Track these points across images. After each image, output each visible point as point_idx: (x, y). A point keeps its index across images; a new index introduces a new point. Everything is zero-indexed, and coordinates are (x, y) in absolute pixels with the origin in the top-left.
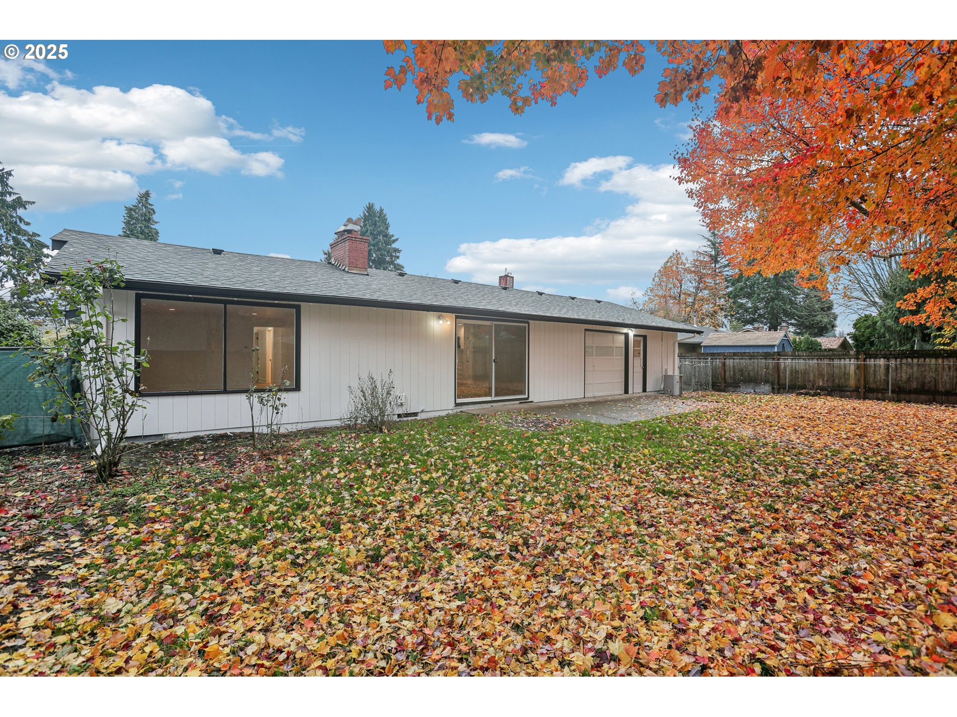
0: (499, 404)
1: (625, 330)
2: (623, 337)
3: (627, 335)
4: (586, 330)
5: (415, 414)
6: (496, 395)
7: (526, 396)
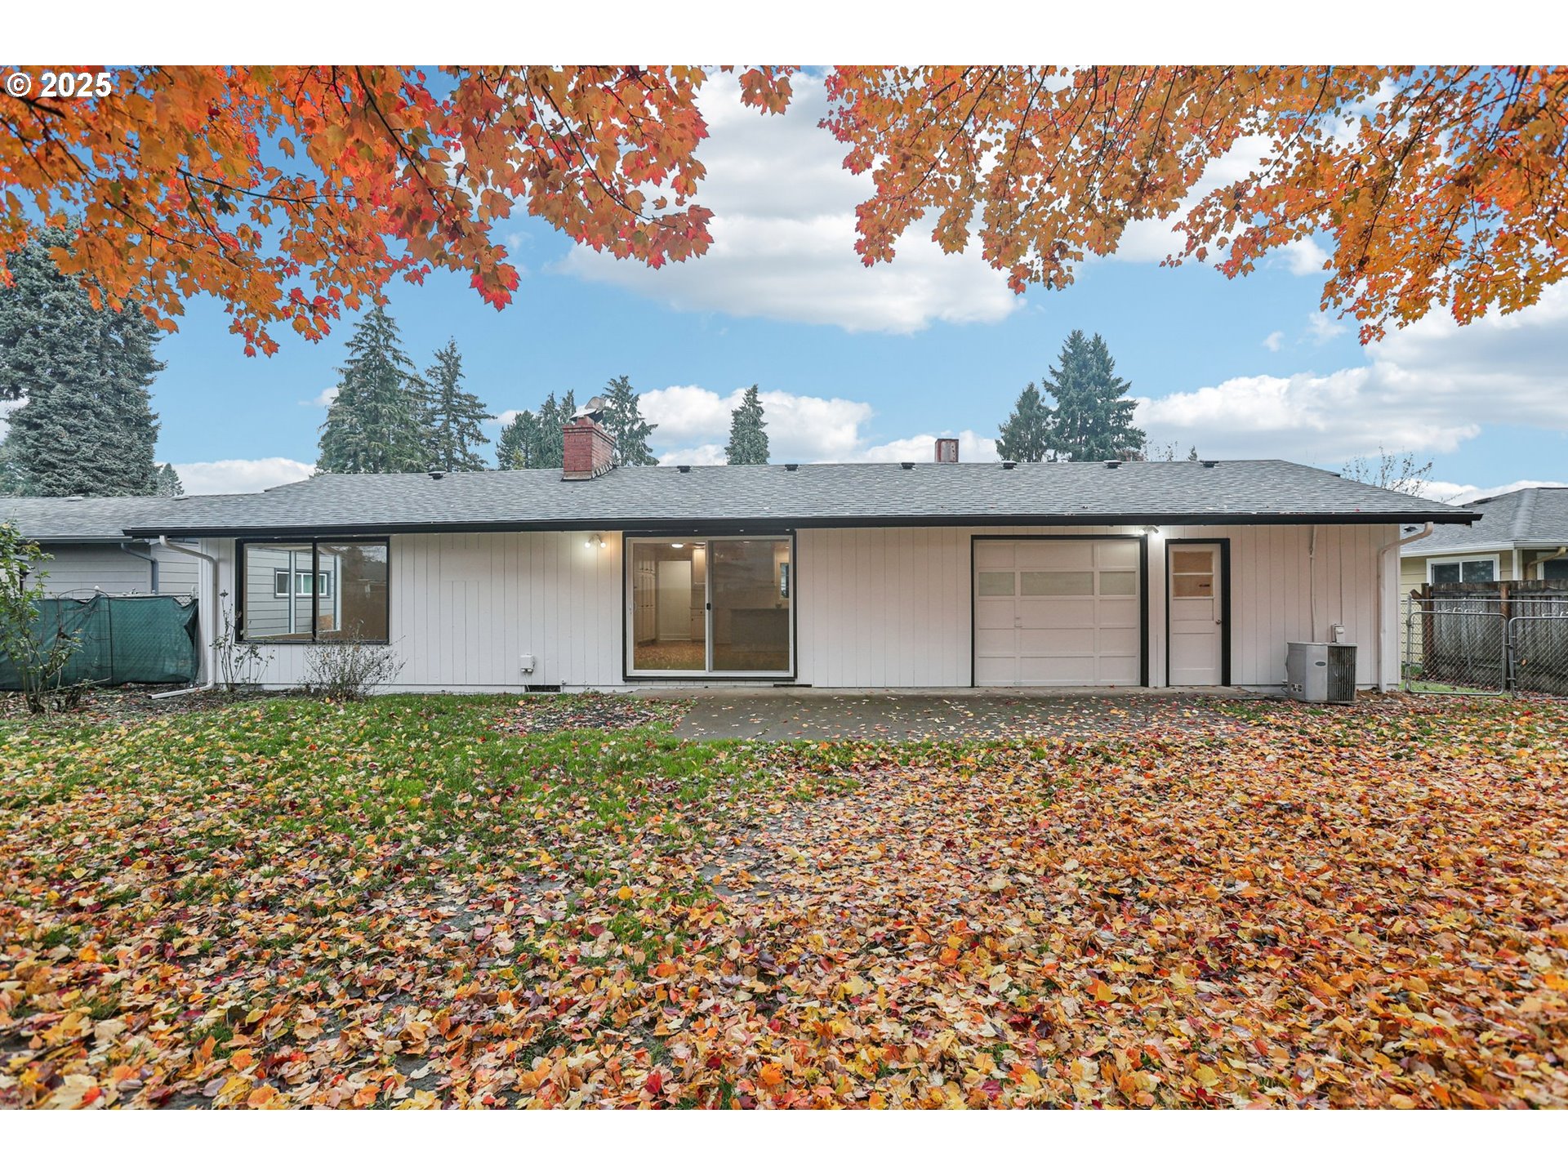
0: (720, 684)
1: (1137, 531)
2: (1135, 548)
3: (1143, 542)
4: (974, 537)
5: (556, 688)
6: (716, 667)
7: (791, 674)
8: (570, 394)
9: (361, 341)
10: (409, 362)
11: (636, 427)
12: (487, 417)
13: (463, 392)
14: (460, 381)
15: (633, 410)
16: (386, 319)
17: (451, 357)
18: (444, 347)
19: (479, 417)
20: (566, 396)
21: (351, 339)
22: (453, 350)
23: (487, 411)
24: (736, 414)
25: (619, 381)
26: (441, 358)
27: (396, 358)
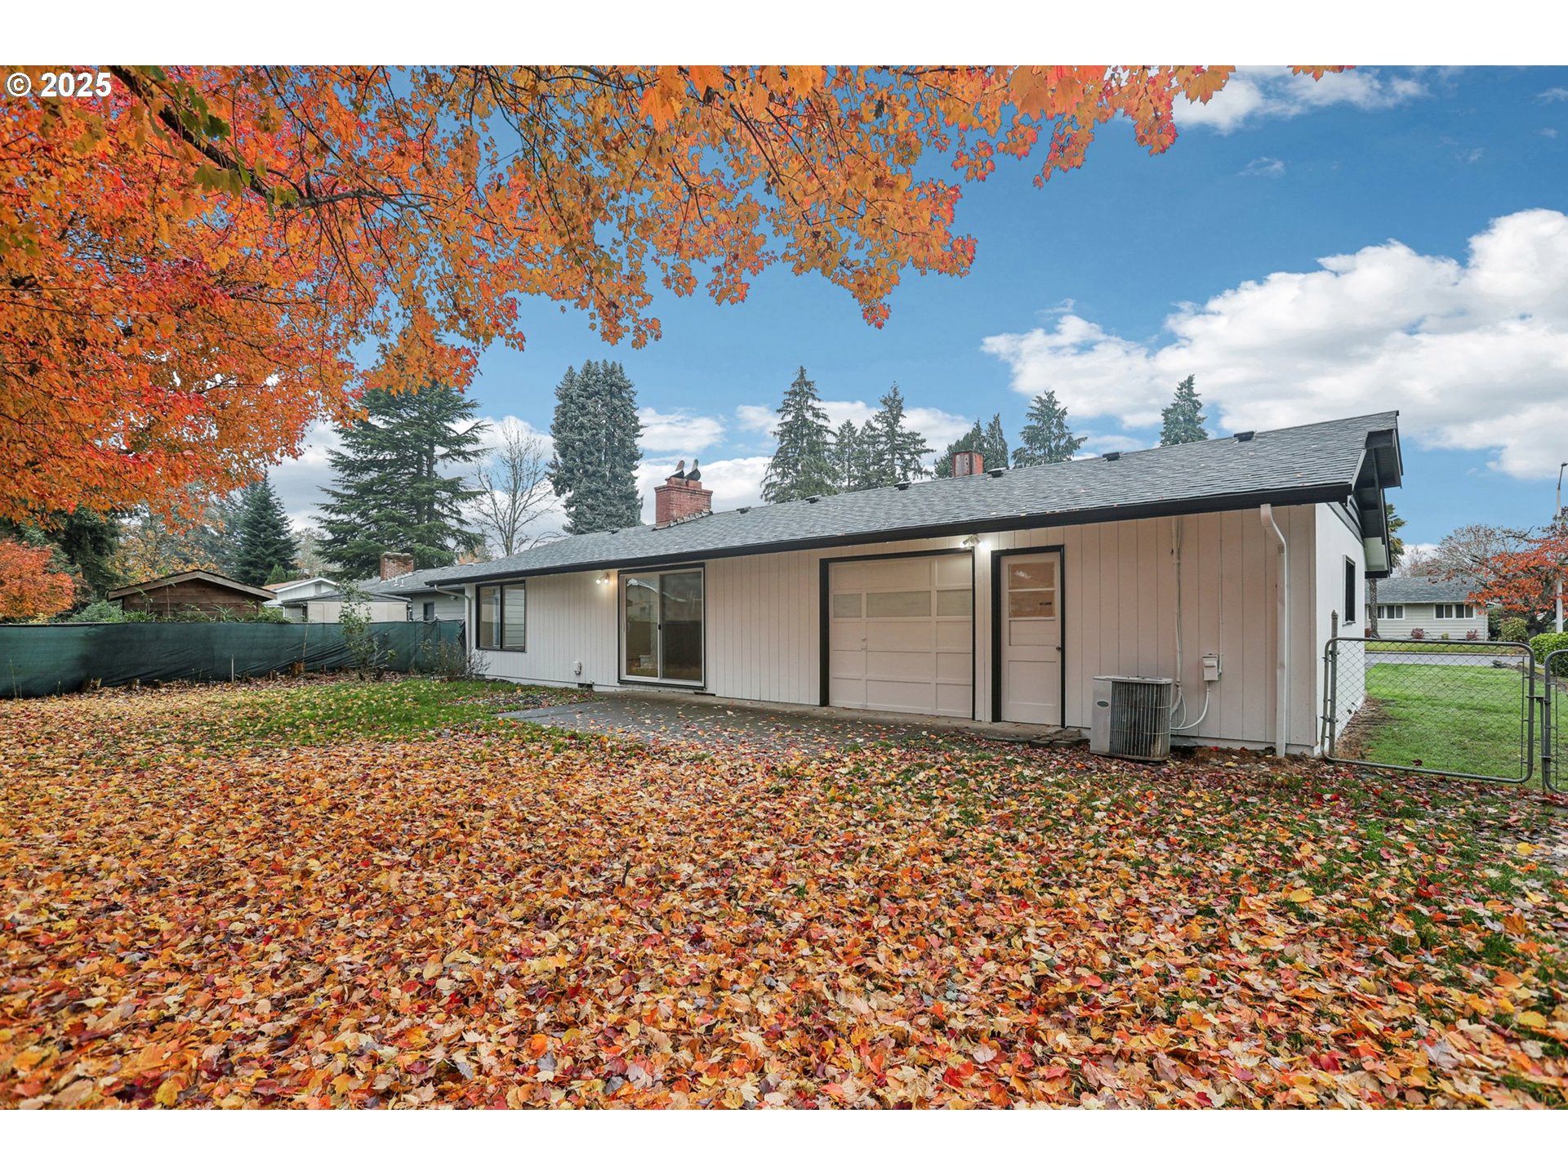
0: (667, 689)
1: (960, 542)
3: (974, 555)
4: (824, 560)
6: (664, 677)
7: (703, 685)
8: (997, 419)
9: (789, 405)
10: (825, 417)
11: (1063, 442)
12: (928, 451)
13: (906, 431)
14: (902, 422)
15: (1060, 425)
16: (807, 384)
17: (894, 401)
18: (887, 392)
19: (919, 453)
20: (992, 421)
21: (781, 406)
22: (896, 394)
23: (928, 445)
24: (1166, 413)
25: (1045, 397)
26: (885, 403)
27: (817, 415)
